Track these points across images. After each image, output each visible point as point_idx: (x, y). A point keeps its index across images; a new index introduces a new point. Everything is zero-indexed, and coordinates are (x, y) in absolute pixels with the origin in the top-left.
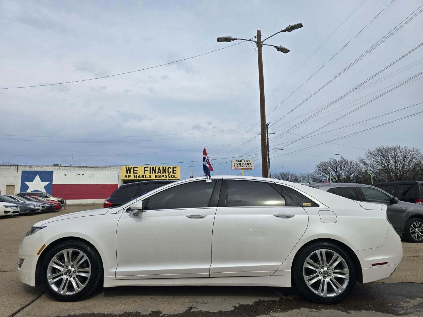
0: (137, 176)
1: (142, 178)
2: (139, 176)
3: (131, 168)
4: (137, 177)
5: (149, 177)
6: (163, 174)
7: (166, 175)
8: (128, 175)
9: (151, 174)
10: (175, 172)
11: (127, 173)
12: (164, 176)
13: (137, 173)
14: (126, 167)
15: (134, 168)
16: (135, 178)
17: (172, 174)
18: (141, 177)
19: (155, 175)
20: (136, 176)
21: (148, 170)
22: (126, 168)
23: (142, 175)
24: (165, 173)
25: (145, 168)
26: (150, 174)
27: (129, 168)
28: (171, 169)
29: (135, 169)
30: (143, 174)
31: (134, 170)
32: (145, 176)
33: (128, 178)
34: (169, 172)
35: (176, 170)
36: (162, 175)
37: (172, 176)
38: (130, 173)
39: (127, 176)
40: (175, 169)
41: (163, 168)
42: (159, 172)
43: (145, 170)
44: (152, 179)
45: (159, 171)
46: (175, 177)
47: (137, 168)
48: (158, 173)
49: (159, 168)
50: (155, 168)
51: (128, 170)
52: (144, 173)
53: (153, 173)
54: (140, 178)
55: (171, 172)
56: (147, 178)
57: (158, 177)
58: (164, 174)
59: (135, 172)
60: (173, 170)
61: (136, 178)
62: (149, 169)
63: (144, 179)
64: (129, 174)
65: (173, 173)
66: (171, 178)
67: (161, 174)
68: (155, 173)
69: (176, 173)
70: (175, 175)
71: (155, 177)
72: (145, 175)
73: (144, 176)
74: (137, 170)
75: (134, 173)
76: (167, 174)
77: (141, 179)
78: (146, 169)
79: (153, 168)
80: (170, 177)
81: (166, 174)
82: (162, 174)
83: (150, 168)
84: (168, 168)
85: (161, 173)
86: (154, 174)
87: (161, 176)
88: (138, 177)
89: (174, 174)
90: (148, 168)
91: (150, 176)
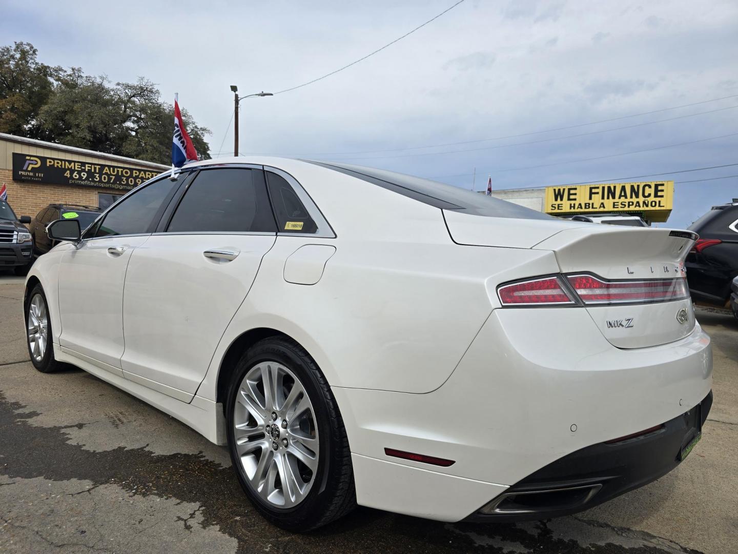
0: (574, 204)
1: (586, 208)
2: (580, 204)
3: (564, 190)
4: (576, 207)
5: (600, 207)
6: (631, 200)
7: (638, 202)
8: (558, 205)
9: (606, 201)
10: (659, 194)
11: (556, 200)
12: (633, 203)
13: (575, 199)
14: (554, 188)
15: (569, 190)
16: (571, 209)
17: (652, 198)
18: (583, 206)
19: (614, 203)
20: (572, 205)
21: (598, 193)
22: (555, 190)
23: (586, 204)
24: (637, 196)
25: (591, 189)
26: (602, 201)
27: (559, 190)
28: (650, 187)
29: (572, 192)
30: (588, 201)
31: (569, 194)
32: (593, 204)
33: (558, 209)
34: (646, 194)
35: (662, 191)
36: (629, 203)
37: (652, 202)
38: (561, 200)
39: (556, 206)
40: (660, 188)
41: (632, 187)
42: (623, 196)
43: (591, 193)
44: (605, 210)
45: (623, 194)
46: (659, 206)
47: (575, 189)
48: (620, 198)
49: (623, 188)
50: (615, 187)
51: (558, 195)
52: (590, 198)
53: (608, 198)
54: (581, 208)
55: (649, 195)
56: (596, 208)
57: (620, 206)
58: (635, 200)
59: (572, 197)
60: (656, 191)
61: (574, 208)
62: (600, 190)
63: (591, 210)
64: (559, 202)
65: (656, 196)
66: (650, 208)
67: (627, 201)
68: (614, 197)
69: (662, 196)
70: (660, 202)
71: (614, 205)
72: (591, 202)
73: (589, 204)
74: (575, 194)
75: (569, 199)
76: (641, 199)
77: (583, 210)
78: (594, 191)
79: (609, 188)
80: (647, 206)
81: (637, 200)
82: (629, 199)
83: (603, 188)
84: (645, 186)
85: (626, 197)
86: (611, 200)
87: (627, 204)
88: (578, 208)
89: (657, 200)
90: (598, 188)
91: (602, 204)
